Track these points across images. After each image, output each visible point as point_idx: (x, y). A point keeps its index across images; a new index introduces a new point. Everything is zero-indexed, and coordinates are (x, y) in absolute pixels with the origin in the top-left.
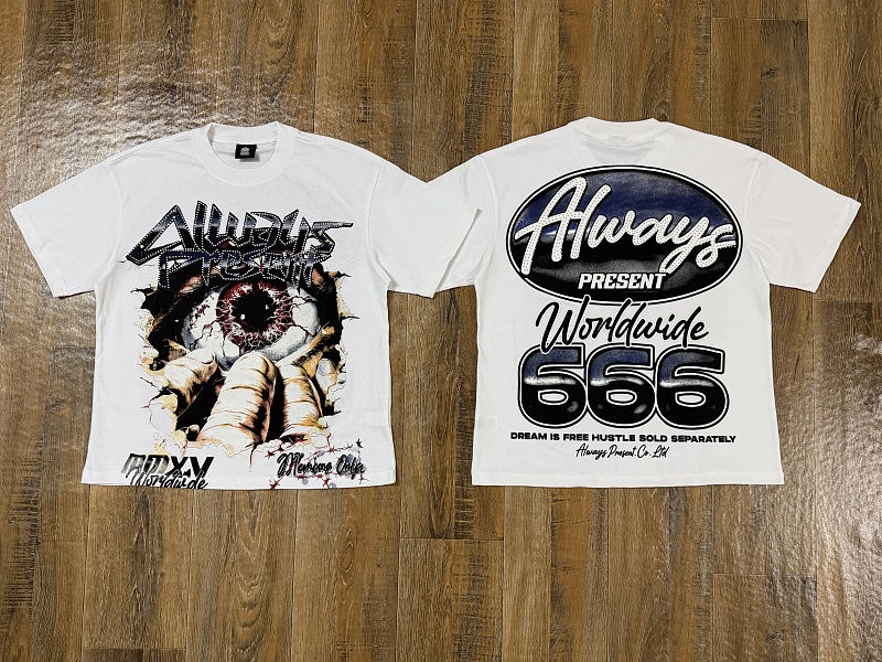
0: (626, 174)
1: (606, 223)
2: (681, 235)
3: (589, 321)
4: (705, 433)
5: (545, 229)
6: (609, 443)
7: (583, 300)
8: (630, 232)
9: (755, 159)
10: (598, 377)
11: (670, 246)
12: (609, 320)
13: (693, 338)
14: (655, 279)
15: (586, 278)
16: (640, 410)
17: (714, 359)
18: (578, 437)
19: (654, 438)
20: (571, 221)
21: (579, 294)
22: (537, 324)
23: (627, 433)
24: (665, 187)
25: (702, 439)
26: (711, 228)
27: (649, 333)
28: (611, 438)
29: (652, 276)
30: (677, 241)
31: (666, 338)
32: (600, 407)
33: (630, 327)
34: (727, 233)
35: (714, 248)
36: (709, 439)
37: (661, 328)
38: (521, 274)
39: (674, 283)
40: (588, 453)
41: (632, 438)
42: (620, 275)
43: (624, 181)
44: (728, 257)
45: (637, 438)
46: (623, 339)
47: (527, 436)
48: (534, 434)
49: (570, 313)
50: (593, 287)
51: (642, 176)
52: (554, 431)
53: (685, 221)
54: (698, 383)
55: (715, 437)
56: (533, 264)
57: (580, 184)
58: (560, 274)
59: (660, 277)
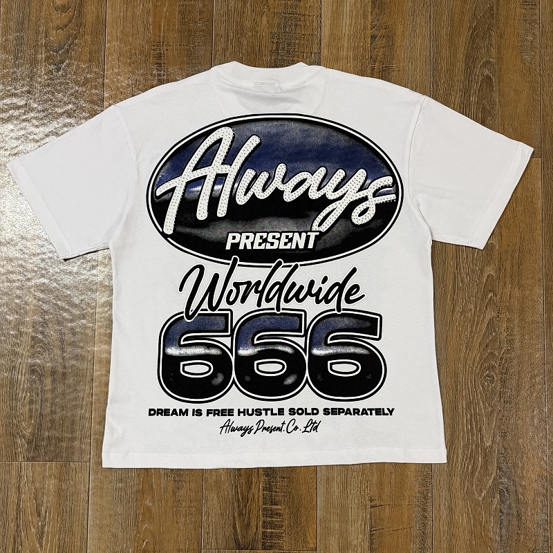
0: (275, 123)
1: (256, 177)
2: (336, 190)
3: (237, 285)
4: (360, 405)
5: (190, 184)
6: (255, 418)
7: (231, 262)
8: (281, 187)
10: (246, 346)
11: (324, 202)
12: (258, 283)
13: (348, 301)
14: (308, 238)
15: (234, 238)
16: (290, 381)
17: (370, 325)
18: (223, 412)
19: (303, 411)
20: (218, 175)
22: (181, 289)
23: (275, 406)
24: (318, 137)
25: (356, 411)
26: (368, 181)
27: (301, 297)
28: (258, 412)
29: (304, 235)
30: (331, 196)
31: (318, 302)
32: (247, 378)
33: (280, 290)
34: (386, 187)
35: (372, 204)
36: (364, 412)
37: (314, 291)
38: (163, 234)
39: (327, 242)
40: (233, 430)
41: (281, 412)
42: (271, 235)
43: (274, 131)
44: (386, 213)
45: (286, 412)
46: (273, 304)
47: (166, 412)
48: (175, 410)
49: (216, 277)
50: (241, 247)
52: (197, 407)
53: (340, 174)
54: (352, 350)
55: (371, 410)
56: (178, 222)
57: (227, 135)
58: (206, 234)
59: (313, 236)
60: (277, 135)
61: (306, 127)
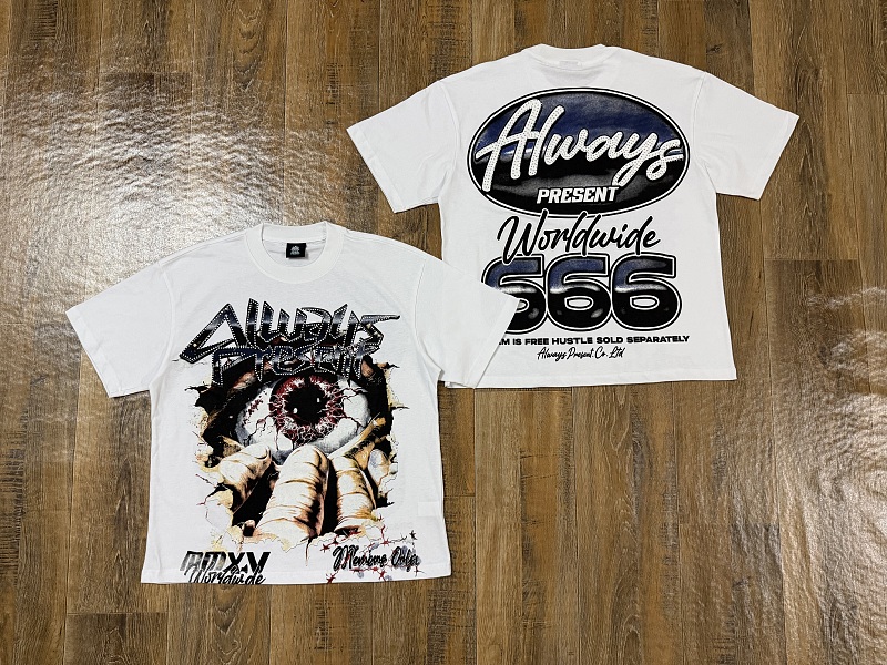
0: (577, 95)
1: (561, 141)
2: (631, 151)
3: (547, 233)
4: (659, 334)
5: (505, 148)
6: (569, 346)
7: (541, 214)
8: (584, 149)
9: (698, 79)
10: (557, 286)
11: (622, 161)
12: (566, 231)
13: (646, 245)
14: (609, 192)
15: (544, 193)
16: (596, 314)
17: (666, 265)
18: (539, 341)
19: (610, 340)
20: (528, 140)
21: (538, 208)
22: (499, 238)
23: (585, 336)
24: (615, 107)
25: (656, 339)
26: (659, 144)
27: (604, 243)
28: (570, 341)
29: (605, 190)
30: (627, 156)
31: (619, 246)
32: (559, 313)
33: (586, 237)
34: (674, 148)
35: (663, 162)
36: (663, 339)
37: (615, 237)
38: (482, 191)
39: (626, 195)
40: (549, 356)
41: (590, 340)
42: (576, 190)
43: (576, 102)
44: (676, 170)
45: (595, 340)
46: (580, 249)
49: (529, 226)
50: (550, 201)
52: (516, 337)
53: (635, 137)
54: (651, 287)
55: (669, 338)
56: (494, 182)
57: (536, 105)
58: (519, 190)
59: (613, 190)
60: (580, 105)
61: (604, 98)
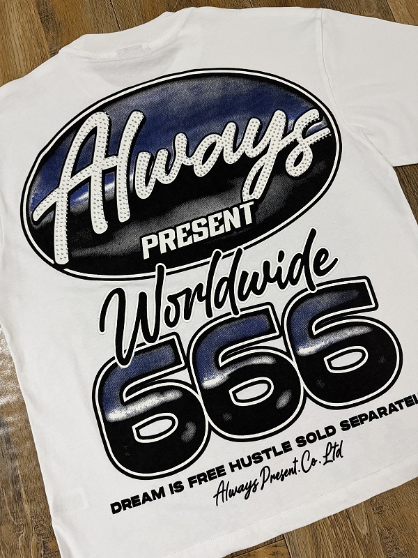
0: (156, 89)
1: (152, 160)
2: (255, 144)
3: (173, 299)
4: (384, 401)
5: (72, 194)
6: (256, 468)
7: (156, 273)
8: (188, 162)
9: (314, 19)
10: (211, 374)
11: (246, 163)
12: (200, 287)
13: (320, 273)
14: (242, 212)
15: (150, 242)
16: (283, 401)
17: (359, 293)
18: (210, 475)
19: (316, 436)
20: (104, 172)
21: (147, 266)
22: (102, 329)
23: (276, 442)
24: (213, 90)
25: (382, 411)
26: (291, 122)
27: (259, 288)
28: (257, 458)
29: (236, 210)
30: (252, 153)
31: (282, 286)
32: (227, 417)
33: (230, 287)
34: (313, 122)
35: (305, 146)
36: (392, 408)
37: (272, 274)
38: (56, 266)
39: (267, 209)
40: (232, 494)
41: (286, 447)
42: (195, 223)
43: (157, 99)
44: (326, 152)
45: (294, 444)
46: (227, 307)
47: (134, 502)
48: (145, 495)
49: (143, 297)
50: (163, 250)
51: (178, 85)
52: (173, 479)
53: (254, 124)
54: (348, 333)
55: (399, 402)
56: (71, 246)
57: (100, 121)
58: (113, 248)
59: (247, 208)
60: (163, 103)
61: (195, 83)
